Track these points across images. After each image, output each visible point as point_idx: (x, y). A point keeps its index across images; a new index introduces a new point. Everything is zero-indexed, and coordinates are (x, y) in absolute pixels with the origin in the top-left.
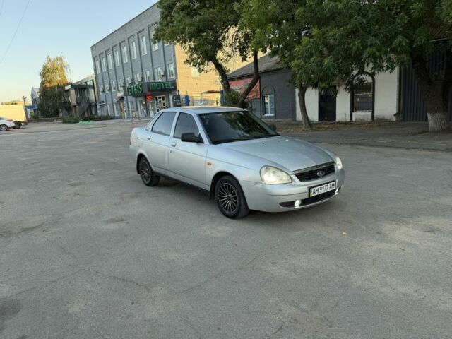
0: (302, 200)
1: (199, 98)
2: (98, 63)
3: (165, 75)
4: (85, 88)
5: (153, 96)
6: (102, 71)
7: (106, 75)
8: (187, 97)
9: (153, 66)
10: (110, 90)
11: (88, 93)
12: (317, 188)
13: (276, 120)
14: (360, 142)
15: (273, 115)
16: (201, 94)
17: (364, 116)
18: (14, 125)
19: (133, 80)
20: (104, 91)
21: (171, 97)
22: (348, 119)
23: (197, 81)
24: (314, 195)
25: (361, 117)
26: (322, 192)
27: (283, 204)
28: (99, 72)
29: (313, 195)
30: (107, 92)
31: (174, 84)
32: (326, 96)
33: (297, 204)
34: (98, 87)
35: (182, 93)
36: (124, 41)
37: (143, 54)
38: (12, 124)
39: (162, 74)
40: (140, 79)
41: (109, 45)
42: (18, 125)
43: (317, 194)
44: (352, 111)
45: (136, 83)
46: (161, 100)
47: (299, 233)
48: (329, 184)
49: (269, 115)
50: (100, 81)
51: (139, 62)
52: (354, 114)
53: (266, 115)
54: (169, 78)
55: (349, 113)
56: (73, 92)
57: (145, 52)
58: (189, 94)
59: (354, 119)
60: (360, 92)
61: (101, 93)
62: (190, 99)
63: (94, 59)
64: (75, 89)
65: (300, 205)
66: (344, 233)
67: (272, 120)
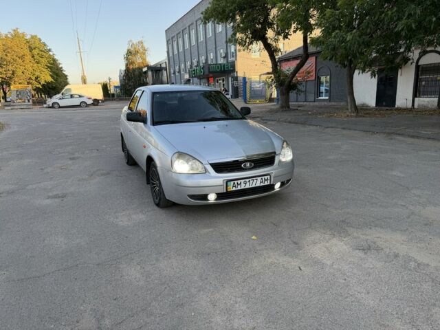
0: (217, 194)
1: (258, 79)
2: (170, 47)
3: (226, 57)
4: (159, 70)
5: (214, 77)
6: (173, 53)
7: (176, 58)
8: (244, 78)
9: (216, 48)
10: (179, 72)
11: (162, 75)
12: (239, 182)
13: (330, 104)
14: (399, 132)
15: (327, 98)
16: (260, 76)
17: (428, 102)
18: (92, 102)
19: (198, 62)
20: (174, 73)
21: (230, 79)
22: (410, 105)
23: (256, 62)
24: (234, 189)
25: (425, 104)
26: (247, 186)
27: (192, 197)
28: (171, 55)
29: (231, 188)
30: (177, 74)
31: (233, 65)
32: (386, 79)
33: (212, 198)
34: (170, 69)
35: (240, 74)
36: (192, 24)
37: (208, 37)
38: (91, 102)
39: (223, 55)
40: (204, 61)
41: (180, 28)
42: (96, 102)
43: (239, 188)
44: (415, 95)
45: (201, 65)
46: (221, 81)
47: (206, 230)
48: (259, 179)
49: (324, 98)
50: (172, 64)
51: (205, 44)
52: (416, 99)
53: (320, 98)
54: (229, 59)
55: (411, 98)
56: (150, 73)
57: (210, 34)
58: (247, 76)
59: (416, 106)
60: (426, 74)
61: (172, 75)
62: (247, 80)
63: (167, 42)
64: (152, 71)
65: (216, 200)
66: (254, 237)
67: (326, 103)
